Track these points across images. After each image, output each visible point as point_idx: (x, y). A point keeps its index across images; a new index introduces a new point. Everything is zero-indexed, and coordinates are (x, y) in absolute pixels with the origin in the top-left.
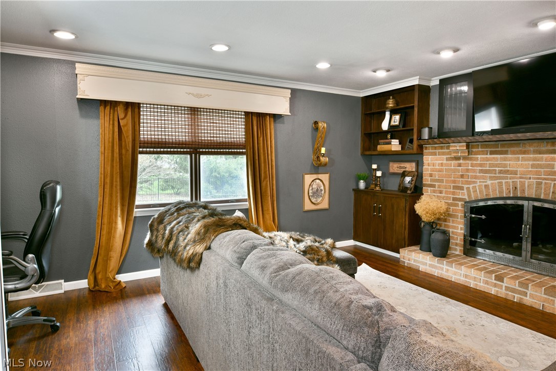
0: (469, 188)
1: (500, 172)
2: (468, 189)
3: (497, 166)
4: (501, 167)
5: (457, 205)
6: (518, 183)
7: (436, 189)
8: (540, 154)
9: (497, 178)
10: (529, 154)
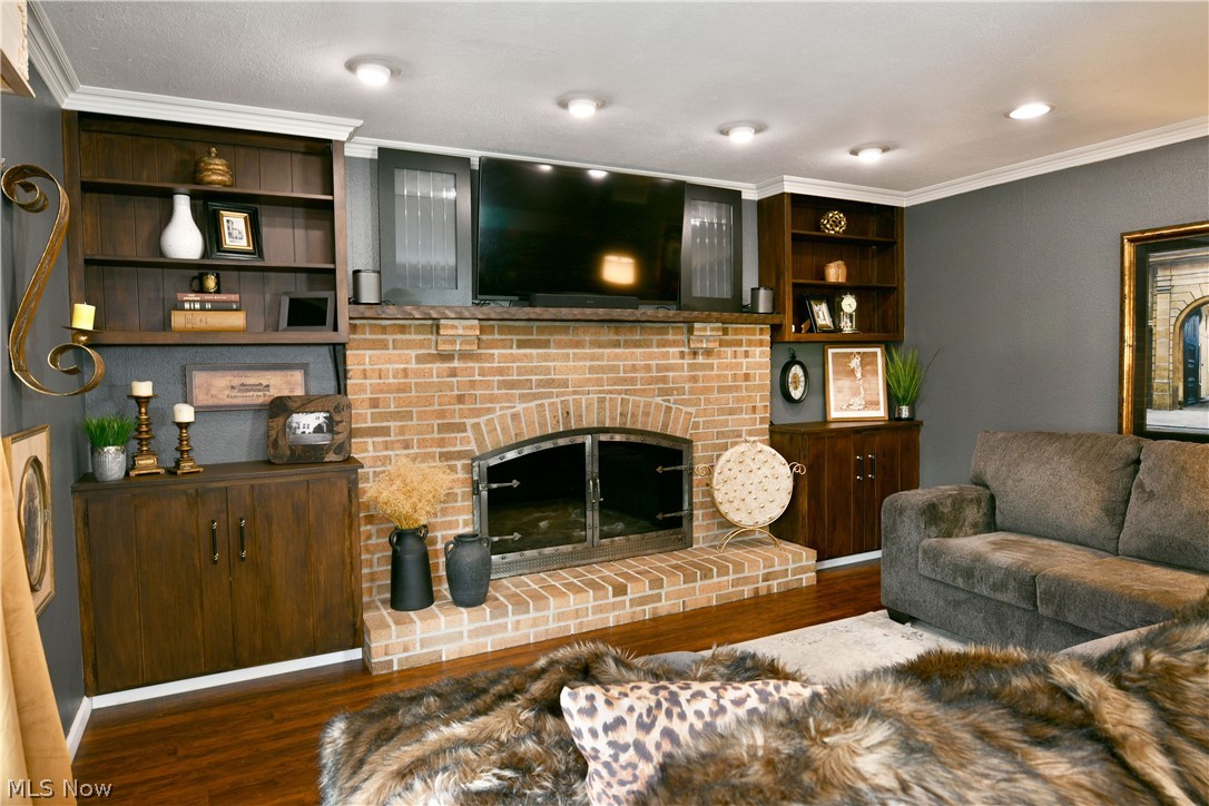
0: (479, 424)
1: (541, 384)
2: (476, 426)
3: (532, 371)
4: (540, 375)
5: (452, 470)
6: (571, 403)
7: (393, 438)
8: (600, 347)
9: (534, 397)
10: (583, 347)
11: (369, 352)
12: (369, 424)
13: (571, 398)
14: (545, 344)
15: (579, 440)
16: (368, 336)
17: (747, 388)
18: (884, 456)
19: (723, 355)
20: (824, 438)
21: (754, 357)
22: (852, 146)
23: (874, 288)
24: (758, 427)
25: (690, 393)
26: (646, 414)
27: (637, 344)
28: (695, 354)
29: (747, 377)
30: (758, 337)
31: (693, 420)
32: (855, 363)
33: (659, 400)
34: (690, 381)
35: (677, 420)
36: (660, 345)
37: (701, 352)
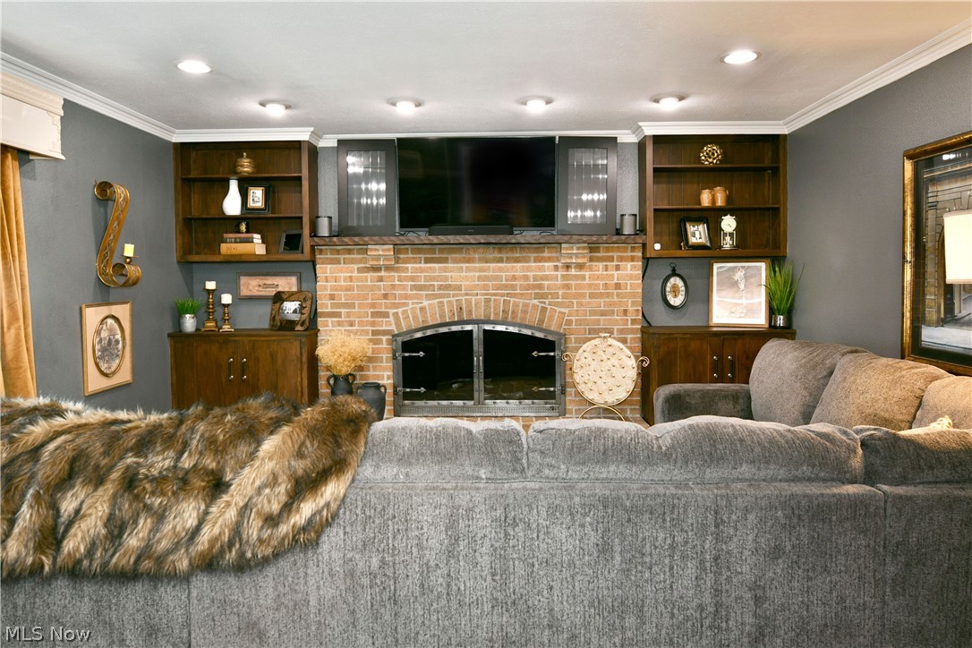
0: (397, 313)
1: (440, 287)
2: (396, 315)
3: (434, 279)
4: (440, 281)
5: (379, 342)
6: (464, 301)
7: (343, 319)
8: (487, 262)
9: (436, 296)
10: (473, 262)
11: (329, 266)
12: (330, 310)
13: (463, 298)
14: (445, 261)
15: (468, 328)
16: (329, 256)
17: (618, 295)
19: (594, 268)
20: (676, 338)
21: (626, 269)
22: (650, 95)
23: (763, 209)
24: (630, 327)
25: (563, 298)
26: (525, 312)
27: (517, 260)
28: (568, 267)
29: (618, 286)
30: (629, 254)
31: (566, 318)
32: (739, 276)
33: (535, 302)
34: (563, 288)
35: (551, 318)
36: (537, 260)
37: (573, 266)
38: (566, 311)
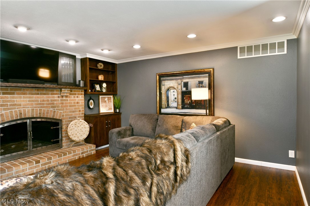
1: (11, 105)
3: (8, 101)
4: (11, 102)
6: (22, 111)
8: (32, 95)
9: (9, 109)
10: (26, 95)
13: (22, 109)
14: (13, 94)
15: (25, 121)
17: (78, 106)
18: (113, 121)
19: (71, 97)
20: (97, 117)
21: (80, 98)
22: (102, 48)
23: (111, 82)
24: (81, 115)
25: (61, 107)
26: (47, 113)
27: (45, 94)
28: (62, 97)
29: (78, 103)
30: (81, 93)
31: (62, 114)
32: (106, 99)
33: (51, 109)
34: (61, 104)
35: (57, 114)
36: (52, 94)
37: (64, 96)
38: (62, 112)
